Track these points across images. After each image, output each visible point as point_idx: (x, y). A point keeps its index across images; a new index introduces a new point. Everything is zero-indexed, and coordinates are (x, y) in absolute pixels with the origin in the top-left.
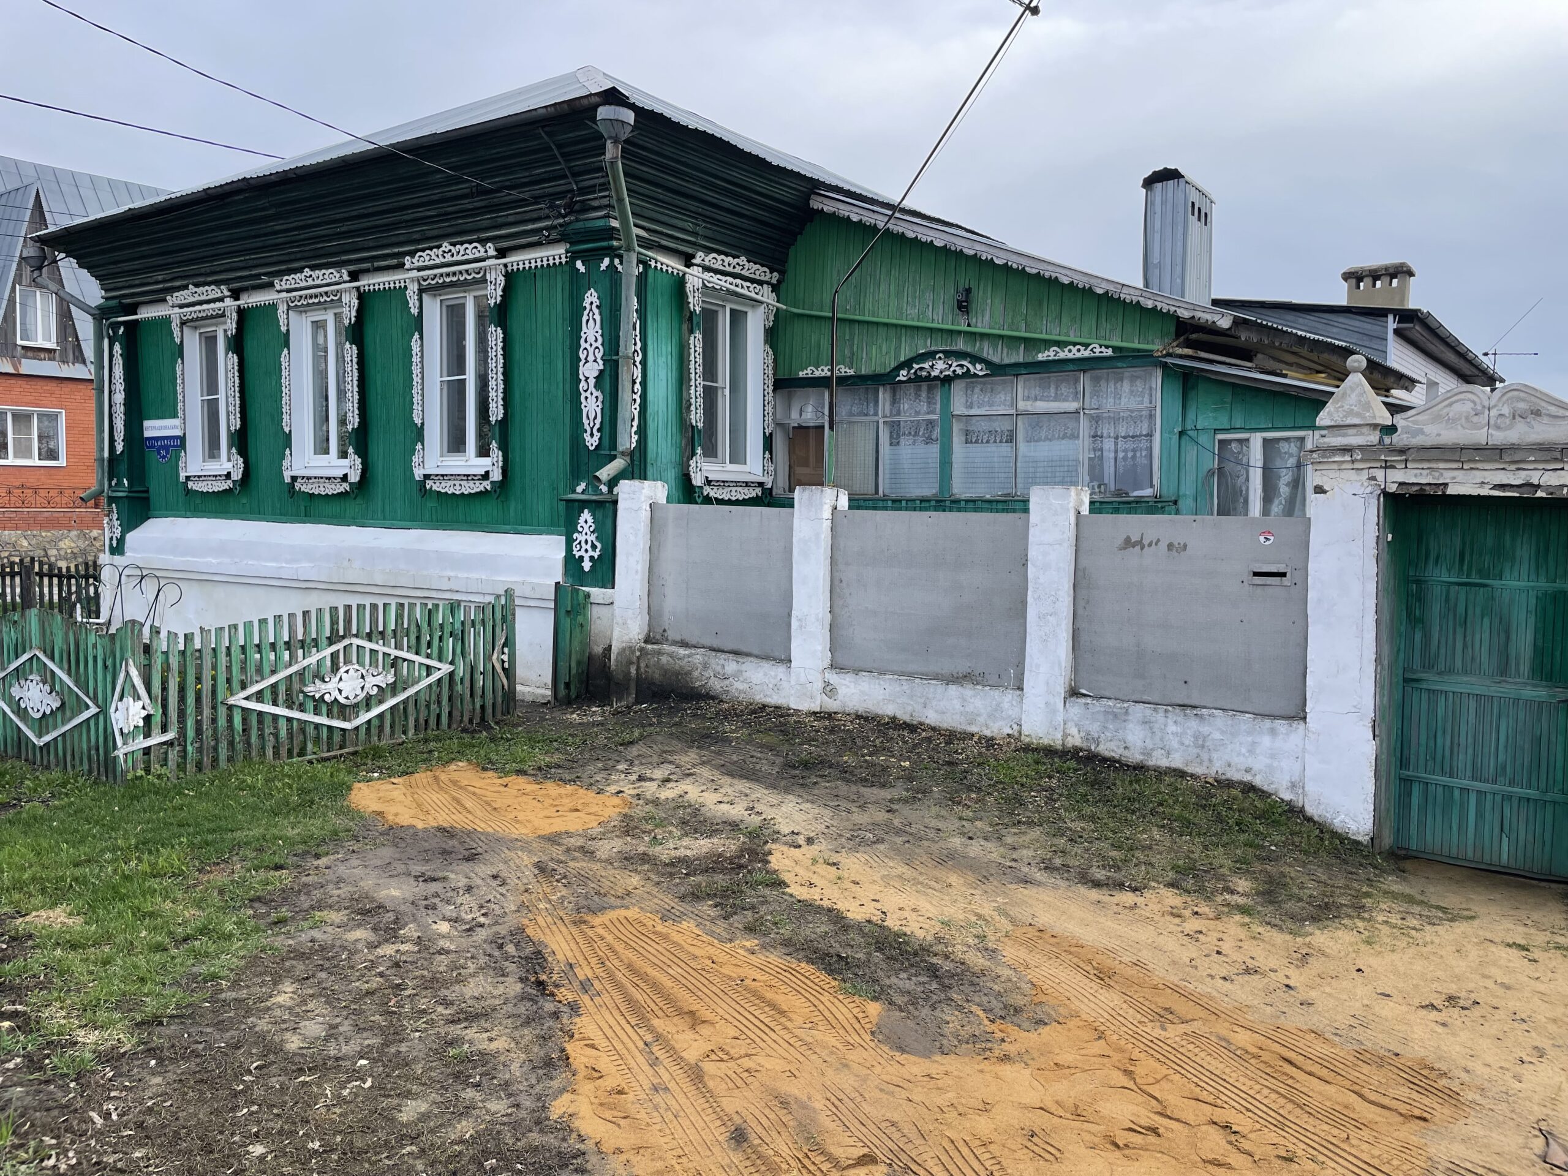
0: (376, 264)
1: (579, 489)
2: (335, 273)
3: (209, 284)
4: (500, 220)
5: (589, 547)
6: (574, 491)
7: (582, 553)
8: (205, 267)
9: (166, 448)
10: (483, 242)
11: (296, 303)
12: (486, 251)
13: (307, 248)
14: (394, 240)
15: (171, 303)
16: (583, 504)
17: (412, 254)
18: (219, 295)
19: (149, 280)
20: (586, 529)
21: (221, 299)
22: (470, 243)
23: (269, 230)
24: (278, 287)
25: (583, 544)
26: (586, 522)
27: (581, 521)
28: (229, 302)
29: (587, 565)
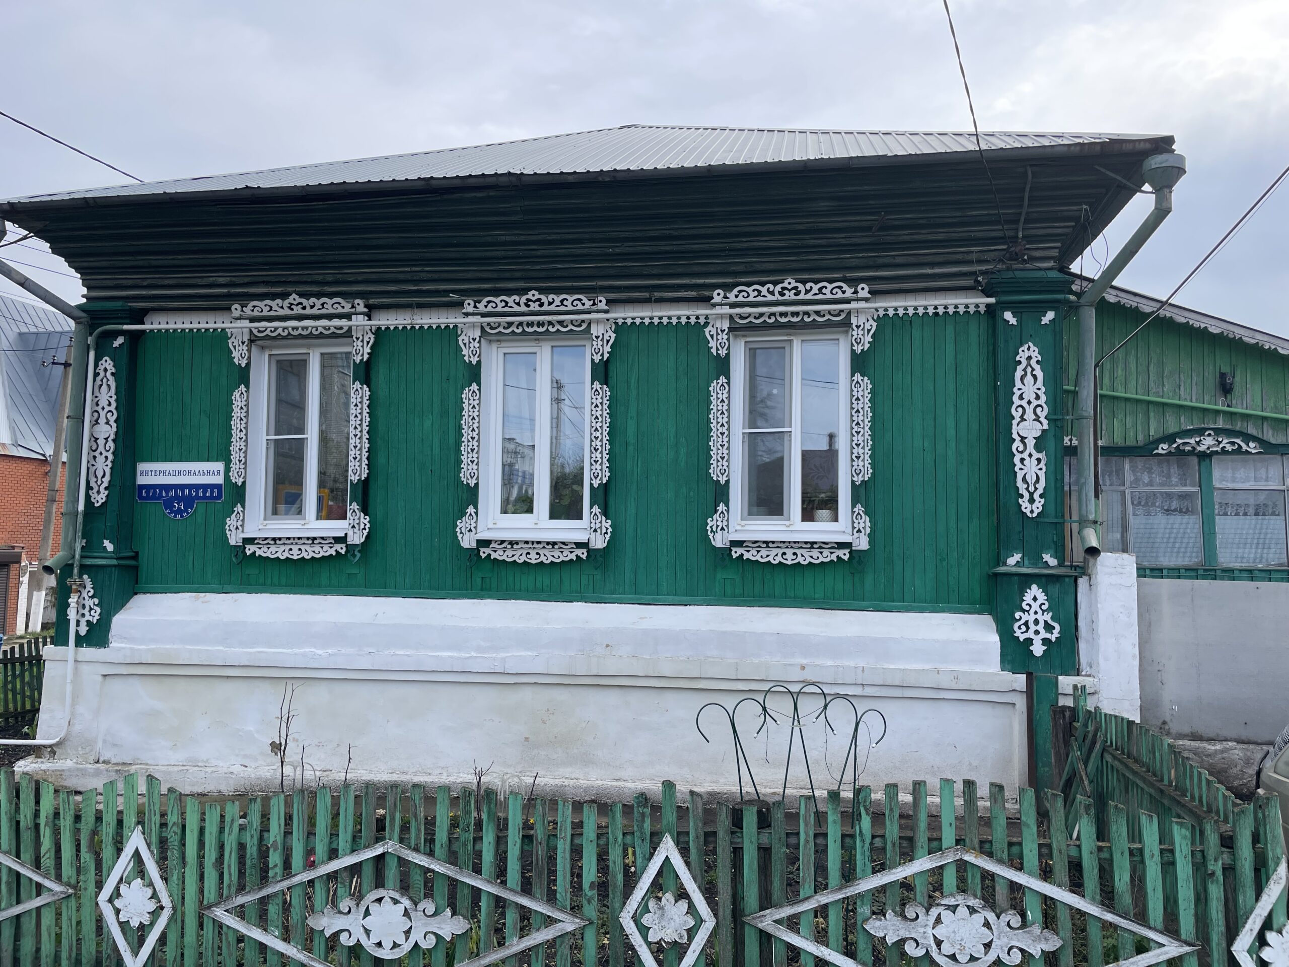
0: (657, 295)
1: (1012, 561)
2: (585, 300)
3: (331, 295)
4: (881, 261)
5: (1040, 628)
6: (1005, 564)
7: (1030, 634)
8: (329, 274)
9: (189, 502)
10: (853, 282)
11: (501, 329)
12: (856, 292)
13: (538, 267)
14: (696, 269)
15: (236, 314)
16: (1026, 581)
17: (728, 287)
18: (347, 308)
19: (199, 282)
20: (1035, 606)
21: (348, 316)
22: (831, 281)
23: (489, 239)
24: (470, 309)
25: (1031, 624)
26: (1035, 599)
27: (1028, 598)
28: (359, 321)
29: (1038, 649)
